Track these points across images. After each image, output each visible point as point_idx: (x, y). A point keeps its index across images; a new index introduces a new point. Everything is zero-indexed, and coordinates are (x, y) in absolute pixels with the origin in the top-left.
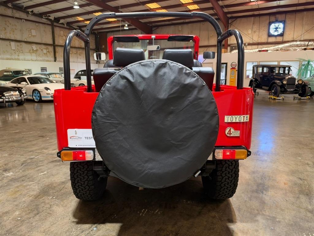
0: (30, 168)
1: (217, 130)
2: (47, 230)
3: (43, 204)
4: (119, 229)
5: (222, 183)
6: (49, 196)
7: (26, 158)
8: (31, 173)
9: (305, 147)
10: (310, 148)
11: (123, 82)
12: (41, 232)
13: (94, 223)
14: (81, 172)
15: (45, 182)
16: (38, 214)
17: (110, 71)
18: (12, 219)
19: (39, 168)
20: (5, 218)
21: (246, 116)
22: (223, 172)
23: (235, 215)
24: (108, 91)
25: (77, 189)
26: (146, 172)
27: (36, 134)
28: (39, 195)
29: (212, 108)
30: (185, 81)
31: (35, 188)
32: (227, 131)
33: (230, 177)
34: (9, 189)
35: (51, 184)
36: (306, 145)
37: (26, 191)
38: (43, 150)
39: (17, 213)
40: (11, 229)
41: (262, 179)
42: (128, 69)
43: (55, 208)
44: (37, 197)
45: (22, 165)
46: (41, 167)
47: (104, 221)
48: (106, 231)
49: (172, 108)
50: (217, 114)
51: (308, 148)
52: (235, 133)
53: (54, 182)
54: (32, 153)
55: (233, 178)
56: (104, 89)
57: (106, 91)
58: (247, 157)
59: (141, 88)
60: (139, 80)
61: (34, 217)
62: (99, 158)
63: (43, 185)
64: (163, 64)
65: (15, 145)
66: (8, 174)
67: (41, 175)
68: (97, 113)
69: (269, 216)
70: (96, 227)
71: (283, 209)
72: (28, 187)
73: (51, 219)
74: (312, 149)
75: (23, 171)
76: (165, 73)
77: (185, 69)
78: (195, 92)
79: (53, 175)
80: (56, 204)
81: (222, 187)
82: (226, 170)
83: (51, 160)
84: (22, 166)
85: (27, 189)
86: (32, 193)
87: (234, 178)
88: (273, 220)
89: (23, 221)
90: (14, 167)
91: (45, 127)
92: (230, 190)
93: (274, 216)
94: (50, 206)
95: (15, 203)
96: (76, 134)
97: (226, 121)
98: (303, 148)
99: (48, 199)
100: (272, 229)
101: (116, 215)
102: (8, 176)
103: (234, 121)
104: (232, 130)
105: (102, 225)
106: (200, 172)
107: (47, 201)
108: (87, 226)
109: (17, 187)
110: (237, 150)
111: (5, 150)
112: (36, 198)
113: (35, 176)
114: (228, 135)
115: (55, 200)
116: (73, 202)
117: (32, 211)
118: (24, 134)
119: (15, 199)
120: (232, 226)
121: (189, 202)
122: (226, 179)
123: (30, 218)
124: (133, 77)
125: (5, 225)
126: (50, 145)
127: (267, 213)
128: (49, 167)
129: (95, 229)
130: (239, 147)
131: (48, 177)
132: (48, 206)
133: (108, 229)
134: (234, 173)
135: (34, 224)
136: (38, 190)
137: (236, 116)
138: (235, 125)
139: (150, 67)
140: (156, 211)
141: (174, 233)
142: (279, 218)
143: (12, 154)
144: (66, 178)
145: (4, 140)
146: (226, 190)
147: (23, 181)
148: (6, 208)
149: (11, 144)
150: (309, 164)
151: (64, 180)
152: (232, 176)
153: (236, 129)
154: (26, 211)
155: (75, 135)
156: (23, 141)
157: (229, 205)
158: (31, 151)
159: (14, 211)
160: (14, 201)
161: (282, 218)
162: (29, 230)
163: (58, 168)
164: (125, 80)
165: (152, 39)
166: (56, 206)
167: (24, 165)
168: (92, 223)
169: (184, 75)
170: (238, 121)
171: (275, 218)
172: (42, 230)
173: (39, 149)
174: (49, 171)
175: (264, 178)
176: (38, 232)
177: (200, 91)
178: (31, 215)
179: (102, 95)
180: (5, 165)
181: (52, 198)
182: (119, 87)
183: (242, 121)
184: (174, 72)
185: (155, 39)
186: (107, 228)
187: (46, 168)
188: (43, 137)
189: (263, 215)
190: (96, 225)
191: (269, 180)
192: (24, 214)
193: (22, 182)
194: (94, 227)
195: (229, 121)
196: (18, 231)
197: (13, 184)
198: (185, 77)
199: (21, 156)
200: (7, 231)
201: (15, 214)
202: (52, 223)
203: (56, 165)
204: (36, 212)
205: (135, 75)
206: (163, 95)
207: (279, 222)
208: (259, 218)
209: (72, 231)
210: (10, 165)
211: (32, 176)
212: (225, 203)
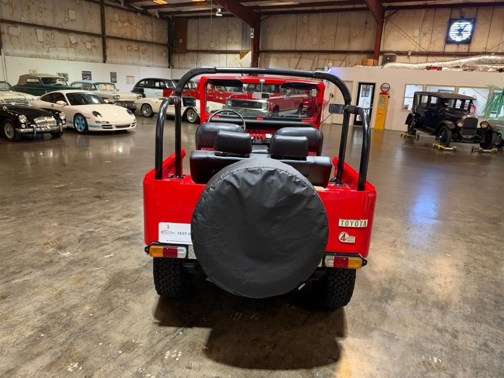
0: (91, 247)
1: (326, 242)
2: (126, 331)
3: (116, 298)
4: (209, 335)
5: (334, 290)
6: (122, 287)
7: (82, 231)
8: (93, 255)
9: (461, 239)
10: (468, 240)
11: (227, 188)
12: (119, 333)
13: (180, 326)
14: (166, 266)
15: (113, 268)
16: (112, 310)
17: (210, 156)
18: (83, 315)
19: (102, 248)
20: (74, 313)
21: (364, 221)
22: (336, 277)
23: (347, 328)
24: (211, 195)
25: (160, 285)
26: (246, 281)
27: (89, 192)
28: (109, 286)
29: (321, 220)
30: (294, 191)
31: (102, 277)
32: (340, 237)
33: (344, 283)
34: (71, 275)
35: (121, 272)
36: (464, 236)
37: (92, 280)
38: (103, 220)
39: (87, 308)
40: (84, 327)
41: (391, 282)
42: (235, 175)
43: (131, 304)
44: (107, 288)
45: (80, 241)
46: (105, 247)
47: (191, 325)
48: (194, 336)
49: (278, 217)
50: (326, 226)
51: (466, 240)
52: (350, 239)
53: (125, 269)
54: (89, 223)
55: (347, 285)
56: (207, 193)
57: (209, 196)
58: (362, 266)
59: (247, 194)
60: (245, 186)
61: (108, 314)
62: (192, 256)
63: (112, 273)
64: (272, 171)
65: (64, 209)
66: (65, 254)
67: (107, 258)
68: (198, 217)
69: (387, 332)
70: (182, 331)
71: (407, 324)
72: (94, 274)
73: (128, 318)
74: (470, 242)
75: (83, 251)
76: (273, 181)
77: (294, 178)
78: (304, 202)
79: (122, 259)
80: (131, 299)
81: (333, 295)
82: (339, 276)
83: (117, 236)
84: (80, 243)
85: (93, 277)
86: (100, 283)
87: (349, 285)
88: (391, 337)
89: (96, 318)
90: (71, 244)
91: (100, 181)
92: (343, 299)
93: (393, 332)
94: (125, 301)
95: (83, 295)
96: (168, 228)
97: (340, 225)
98: (459, 239)
99: (121, 292)
100: (387, 348)
101: (204, 318)
102: (65, 257)
103: (349, 226)
104: (347, 236)
105: (189, 330)
106: (304, 284)
107: (120, 295)
108: (171, 329)
109: (80, 273)
110: (350, 258)
111: (53, 216)
112: (106, 290)
113: (100, 259)
114: (342, 241)
115: (129, 293)
116: (152, 297)
117: (104, 306)
118: (73, 192)
119: (81, 290)
120: (341, 342)
121: (293, 307)
122: (339, 285)
123: (104, 315)
124: (239, 183)
125: (76, 322)
126: (112, 212)
127: (386, 329)
128: (116, 247)
129: (181, 333)
130: (355, 255)
131: (117, 262)
132: (122, 301)
133: (196, 335)
134: (350, 279)
135: (110, 322)
136: (107, 280)
137: (352, 221)
138: (350, 231)
139: (258, 173)
140: (253, 317)
141: (272, 345)
142: (399, 335)
143: (63, 224)
144: (139, 265)
145: (47, 200)
146: (338, 298)
147: (85, 264)
148: (73, 300)
149: (57, 207)
150: (459, 266)
151: (137, 267)
152: (346, 283)
153: (350, 234)
154: (97, 306)
155: (167, 230)
156: (74, 204)
157: (342, 315)
158: (87, 221)
159: (84, 305)
160: (81, 292)
161: (402, 335)
162: (105, 329)
163: (127, 249)
164: (230, 186)
165: (261, 84)
166: (132, 302)
167: (82, 242)
168: (177, 326)
169: (293, 184)
170: (354, 226)
171: (393, 335)
172: (121, 330)
173: (98, 218)
174: (116, 252)
175: (394, 282)
176: (116, 332)
177: (309, 201)
178: (105, 311)
179: (205, 200)
180: (58, 239)
181: (126, 291)
182: (224, 192)
183: (359, 226)
184: (282, 181)
185: (263, 84)
186: (195, 333)
187: (111, 248)
188: (99, 197)
189: (381, 330)
190: (181, 329)
191: (399, 284)
192: (96, 309)
193: (85, 267)
194: (180, 331)
195: (344, 225)
196: (93, 330)
197: (74, 268)
198: (294, 185)
199: (76, 227)
200: (80, 329)
201: (85, 309)
202: (130, 323)
203: (124, 245)
204: (109, 308)
205: (240, 181)
206: (269, 204)
207: (398, 340)
208: (375, 334)
209: (154, 334)
210: (64, 240)
211: (96, 259)
212: (338, 311)
